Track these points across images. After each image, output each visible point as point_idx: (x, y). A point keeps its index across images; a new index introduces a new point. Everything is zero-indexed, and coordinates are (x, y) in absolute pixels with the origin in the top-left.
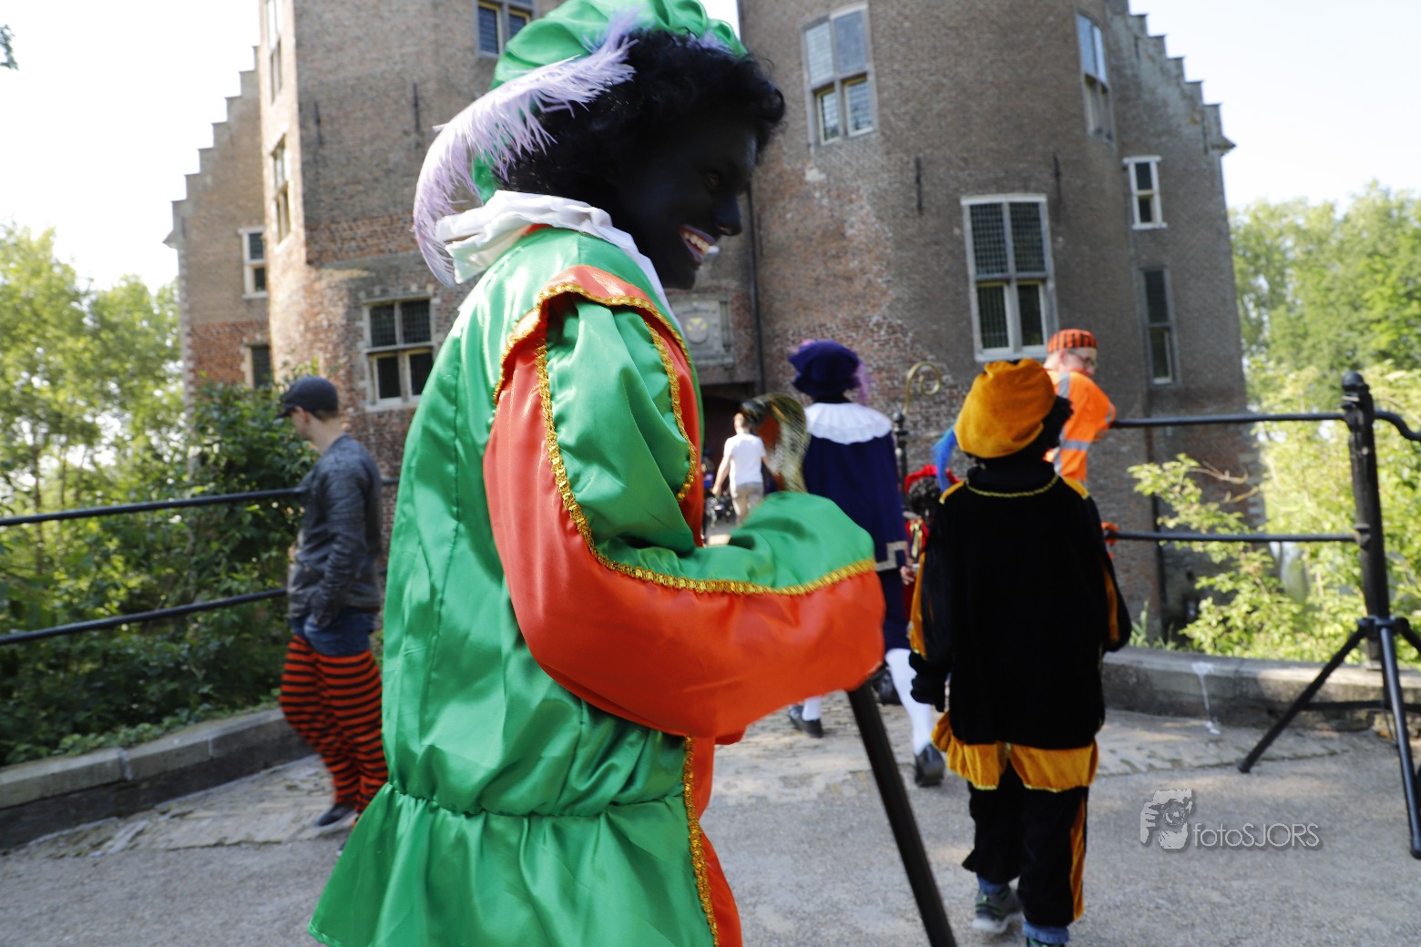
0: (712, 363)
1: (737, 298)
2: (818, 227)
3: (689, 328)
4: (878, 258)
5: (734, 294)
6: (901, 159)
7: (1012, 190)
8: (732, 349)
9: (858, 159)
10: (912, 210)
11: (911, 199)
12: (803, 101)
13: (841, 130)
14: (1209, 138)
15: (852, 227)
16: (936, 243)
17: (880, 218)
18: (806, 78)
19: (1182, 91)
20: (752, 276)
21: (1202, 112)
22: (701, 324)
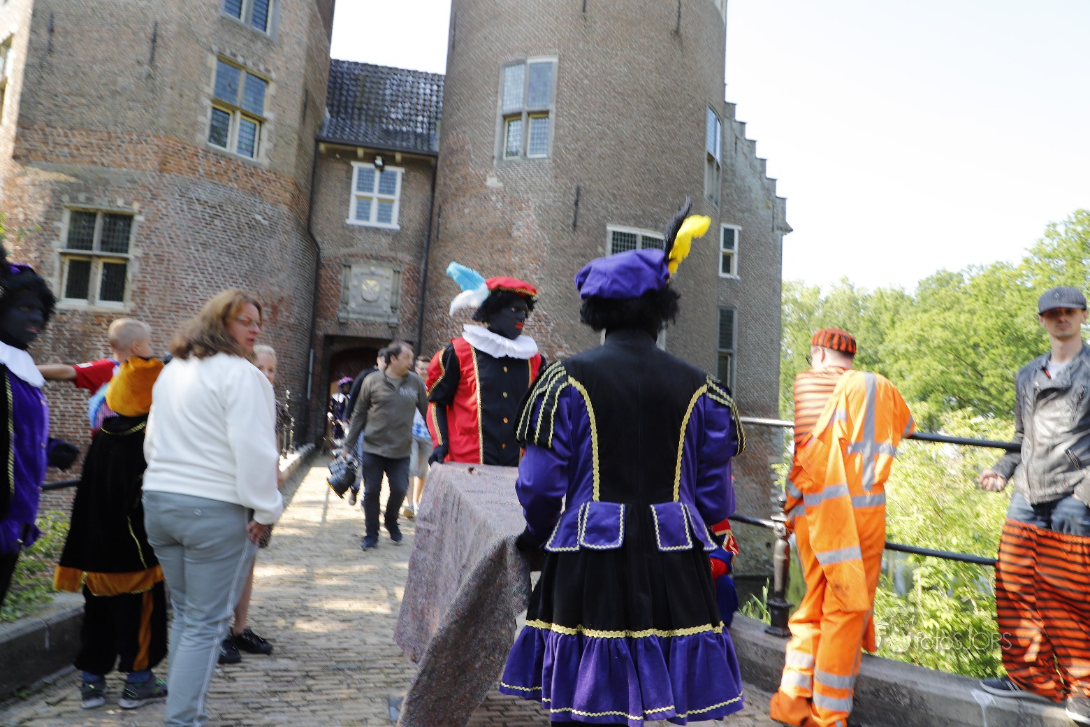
0: (379, 320)
1: (409, 270)
2: (490, 225)
3: (364, 287)
4: (535, 259)
5: (406, 266)
6: (566, 185)
7: (646, 227)
8: (398, 311)
9: (531, 176)
10: (568, 226)
11: (569, 216)
12: (495, 122)
13: (521, 151)
14: (776, 221)
15: (518, 229)
16: (583, 256)
17: (542, 227)
18: (500, 103)
19: (763, 184)
20: (425, 255)
21: (774, 202)
22: (375, 286)
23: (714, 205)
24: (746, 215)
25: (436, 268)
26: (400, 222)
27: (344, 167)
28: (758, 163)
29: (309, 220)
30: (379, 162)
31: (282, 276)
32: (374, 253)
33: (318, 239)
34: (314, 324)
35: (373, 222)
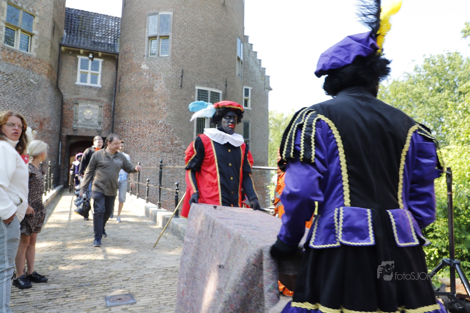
0: (92, 128)
1: (106, 105)
2: (144, 85)
3: (85, 113)
4: (164, 101)
5: (105, 104)
6: (177, 69)
7: (212, 87)
8: (102, 124)
9: (162, 64)
10: (178, 87)
11: (178, 82)
12: (145, 40)
13: (157, 53)
14: (266, 85)
15: (156, 88)
16: (185, 99)
17: (167, 87)
18: (147, 31)
19: (260, 70)
20: (113, 98)
21: (265, 77)
22: (90, 113)
23: (240, 78)
24: (254, 83)
25: (119, 105)
26: (101, 84)
27: (74, 58)
28: (258, 61)
29: (57, 82)
30: (91, 56)
31: (45, 108)
32: (89, 98)
33: (62, 91)
34: (61, 130)
35: (89, 83)
